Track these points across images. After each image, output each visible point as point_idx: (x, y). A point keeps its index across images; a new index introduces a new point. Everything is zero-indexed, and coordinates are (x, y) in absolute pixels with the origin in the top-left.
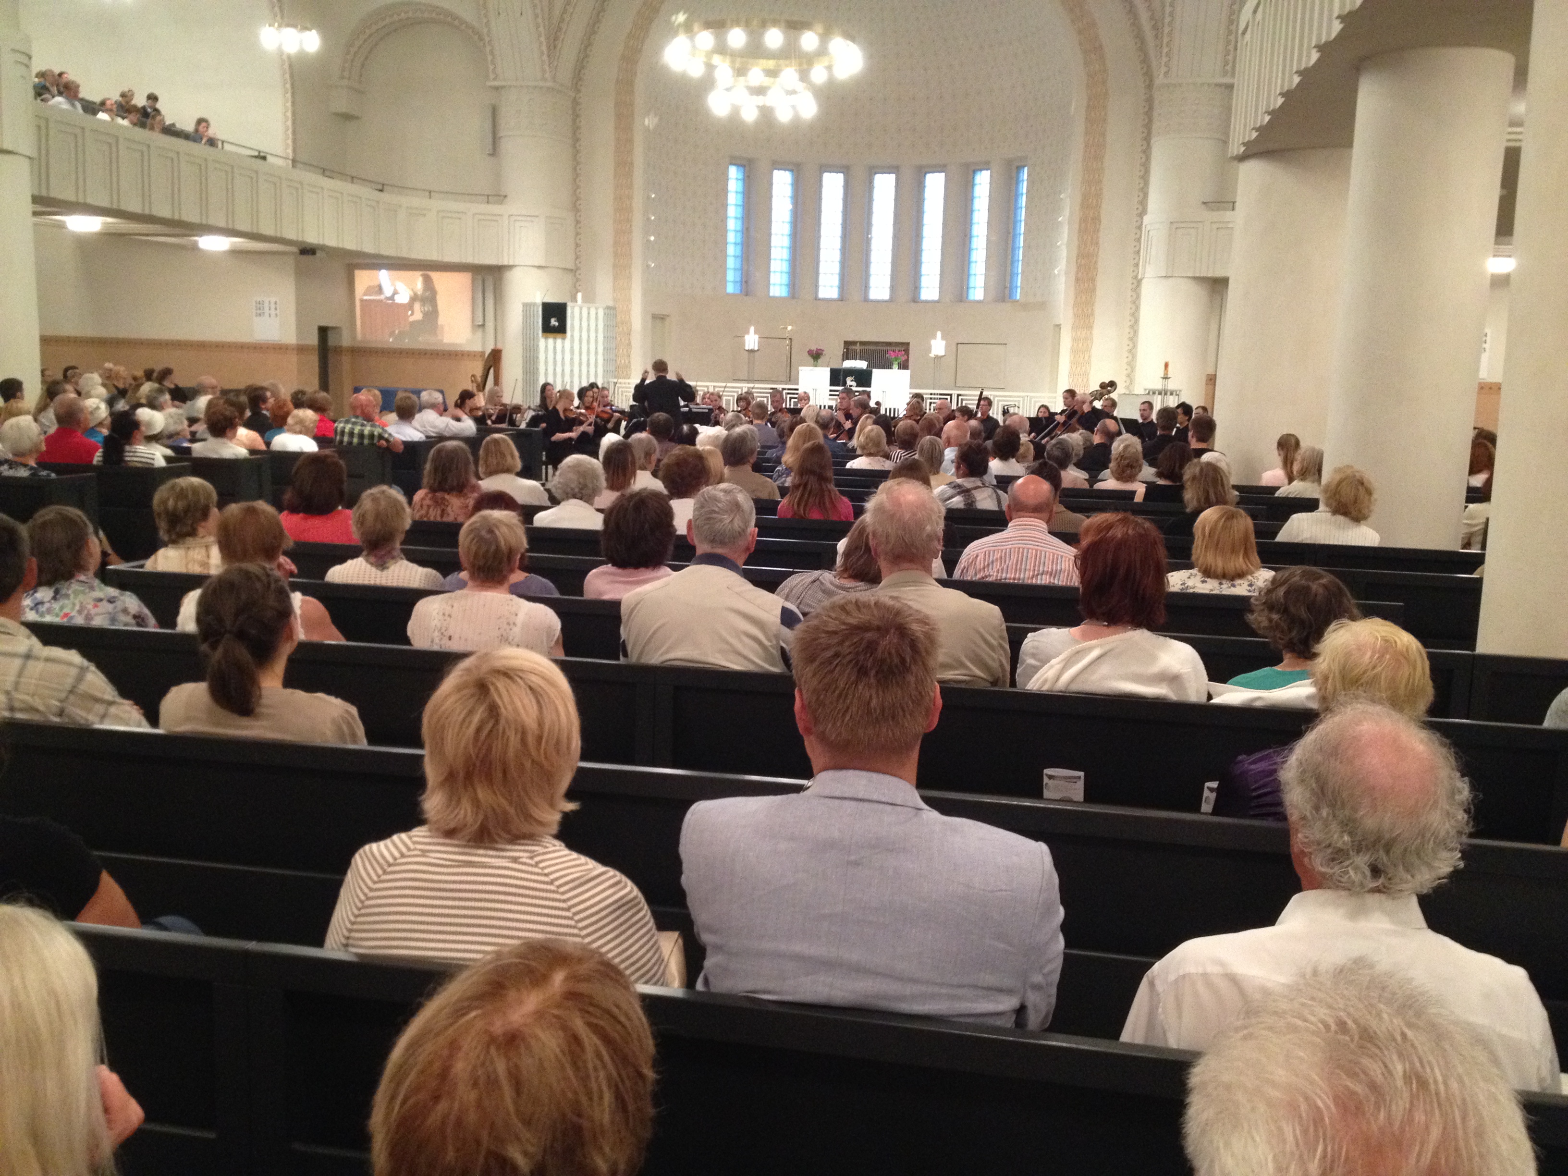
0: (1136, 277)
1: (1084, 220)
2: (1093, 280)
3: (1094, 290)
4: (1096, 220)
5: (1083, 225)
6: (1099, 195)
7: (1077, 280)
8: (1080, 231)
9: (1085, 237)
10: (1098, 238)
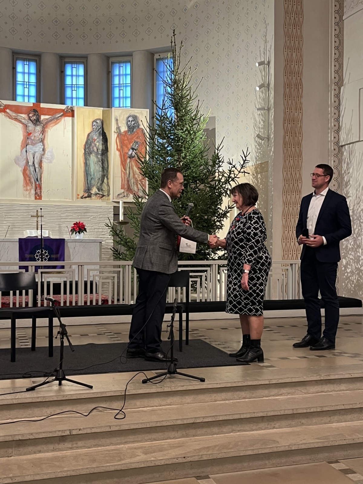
0: (337, 143)
1: (287, 85)
2: (299, 144)
3: (300, 155)
4: (299, 85)
5: (287, 90)
6: (300, 61)
7: (285, 143)
8: (285, 95)
9: (290, 102)
10: (301, 103)
